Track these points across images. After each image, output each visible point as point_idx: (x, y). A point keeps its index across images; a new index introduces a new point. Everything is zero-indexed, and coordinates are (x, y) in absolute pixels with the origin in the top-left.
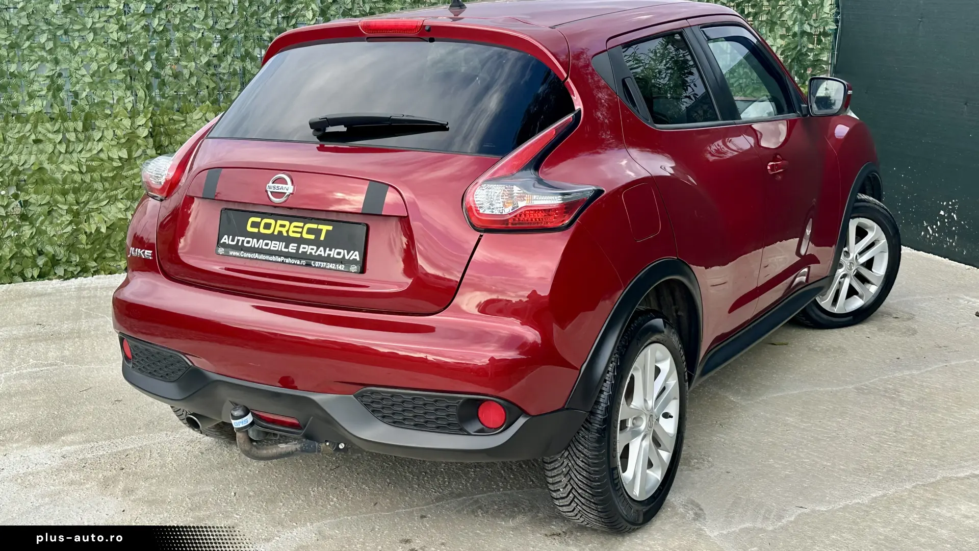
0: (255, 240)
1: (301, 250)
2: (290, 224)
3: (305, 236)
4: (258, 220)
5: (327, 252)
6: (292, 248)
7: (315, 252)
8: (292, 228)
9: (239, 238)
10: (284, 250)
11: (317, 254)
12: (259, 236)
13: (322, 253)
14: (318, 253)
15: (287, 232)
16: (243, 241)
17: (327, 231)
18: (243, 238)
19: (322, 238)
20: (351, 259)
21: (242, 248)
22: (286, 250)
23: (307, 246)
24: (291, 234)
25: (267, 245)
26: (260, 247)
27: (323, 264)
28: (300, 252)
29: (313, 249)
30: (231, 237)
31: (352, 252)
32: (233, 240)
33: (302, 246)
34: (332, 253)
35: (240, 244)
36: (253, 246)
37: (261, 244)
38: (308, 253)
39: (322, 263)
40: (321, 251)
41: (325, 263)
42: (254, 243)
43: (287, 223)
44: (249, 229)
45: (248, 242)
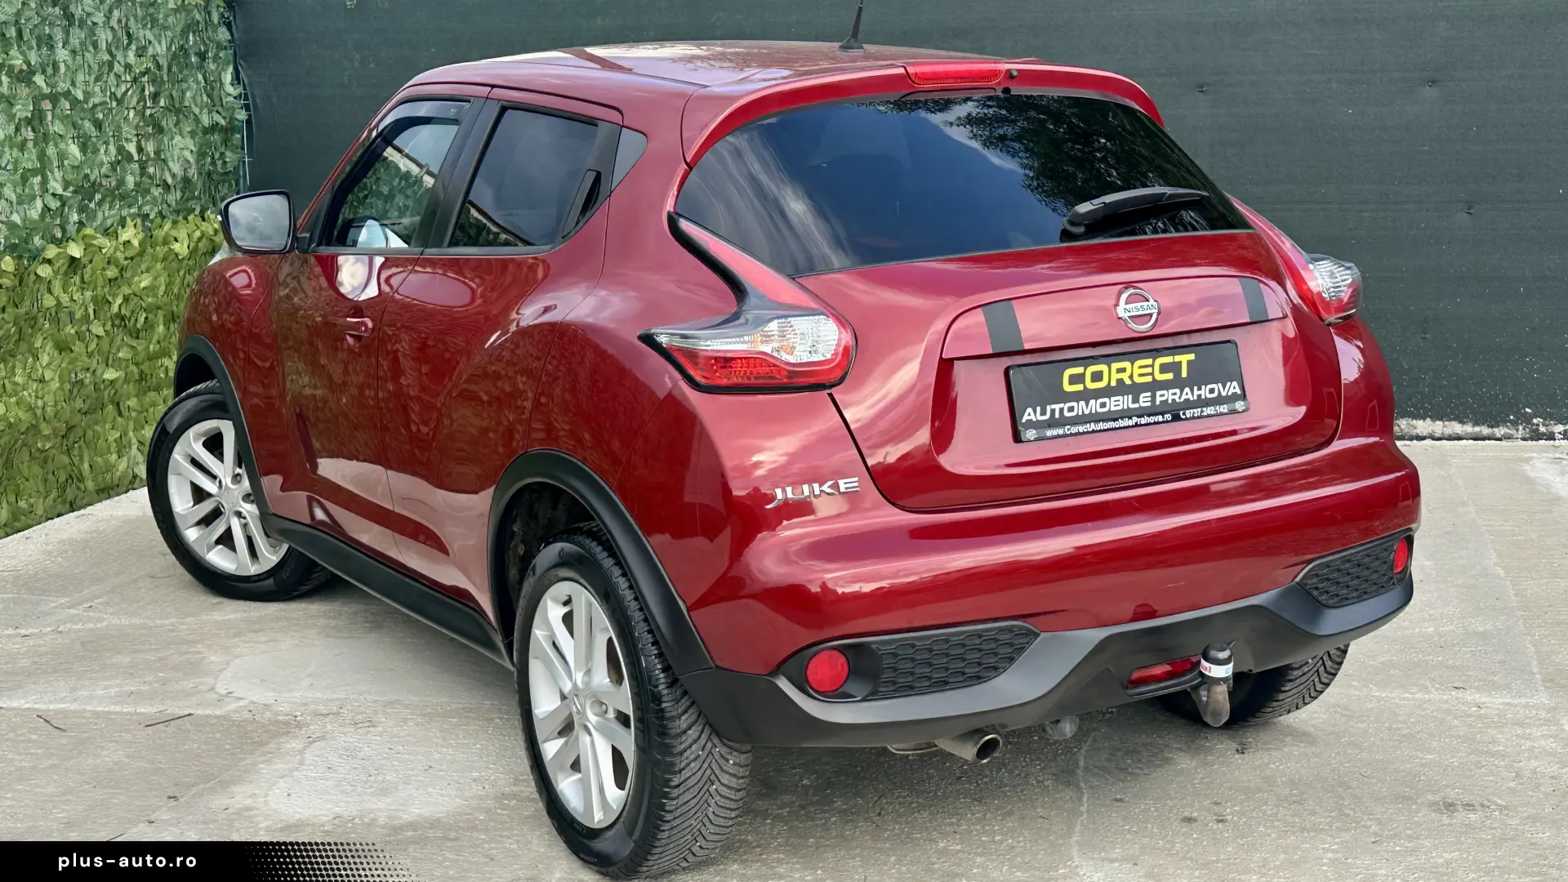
0: (1082, 403)
1: (1158, 400)
2: (1133, 364)
3: (1160, 377)
4: (1080, 370)
5: (1196, 392)
6: (1145, 400)
7: (1180, 398)
8: (1137, 371)
9: (1053, 406)
10: (1132, 406)
11: (1182, 400)
12: (1086, 396)
13: (1190, 396)
14: (1184, 397)
15: (1131, 377)
16: (1062, 410)
17: (1189, 362)
18: (1061, 405)
19: (1184, 374)
20: (1230, 394)
21: (1062, 422)
22: (1136, 405)
23: (1165, 392)
24: (1138, 380)
25: (1103, 405)
26: (1093, 411)
27: (1197, 412)
28: (1158, 403)
29: (1175, 394)
30: (1038, 409)
31: (1229, 384)
32: (1043, 413)
33: (1158, 393)
34: (1202, 392)
35: (1057, 416)
36: (1080, 413)
37: (1094, 406)
38: (1170, 401)
39: (1195, 410)
40: (1188, 394)
41: (1199, 410)
42: (1081, 408)
43: (1127, 364)
44: (1067, 388)
45: (1071, 409)
